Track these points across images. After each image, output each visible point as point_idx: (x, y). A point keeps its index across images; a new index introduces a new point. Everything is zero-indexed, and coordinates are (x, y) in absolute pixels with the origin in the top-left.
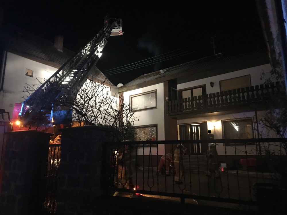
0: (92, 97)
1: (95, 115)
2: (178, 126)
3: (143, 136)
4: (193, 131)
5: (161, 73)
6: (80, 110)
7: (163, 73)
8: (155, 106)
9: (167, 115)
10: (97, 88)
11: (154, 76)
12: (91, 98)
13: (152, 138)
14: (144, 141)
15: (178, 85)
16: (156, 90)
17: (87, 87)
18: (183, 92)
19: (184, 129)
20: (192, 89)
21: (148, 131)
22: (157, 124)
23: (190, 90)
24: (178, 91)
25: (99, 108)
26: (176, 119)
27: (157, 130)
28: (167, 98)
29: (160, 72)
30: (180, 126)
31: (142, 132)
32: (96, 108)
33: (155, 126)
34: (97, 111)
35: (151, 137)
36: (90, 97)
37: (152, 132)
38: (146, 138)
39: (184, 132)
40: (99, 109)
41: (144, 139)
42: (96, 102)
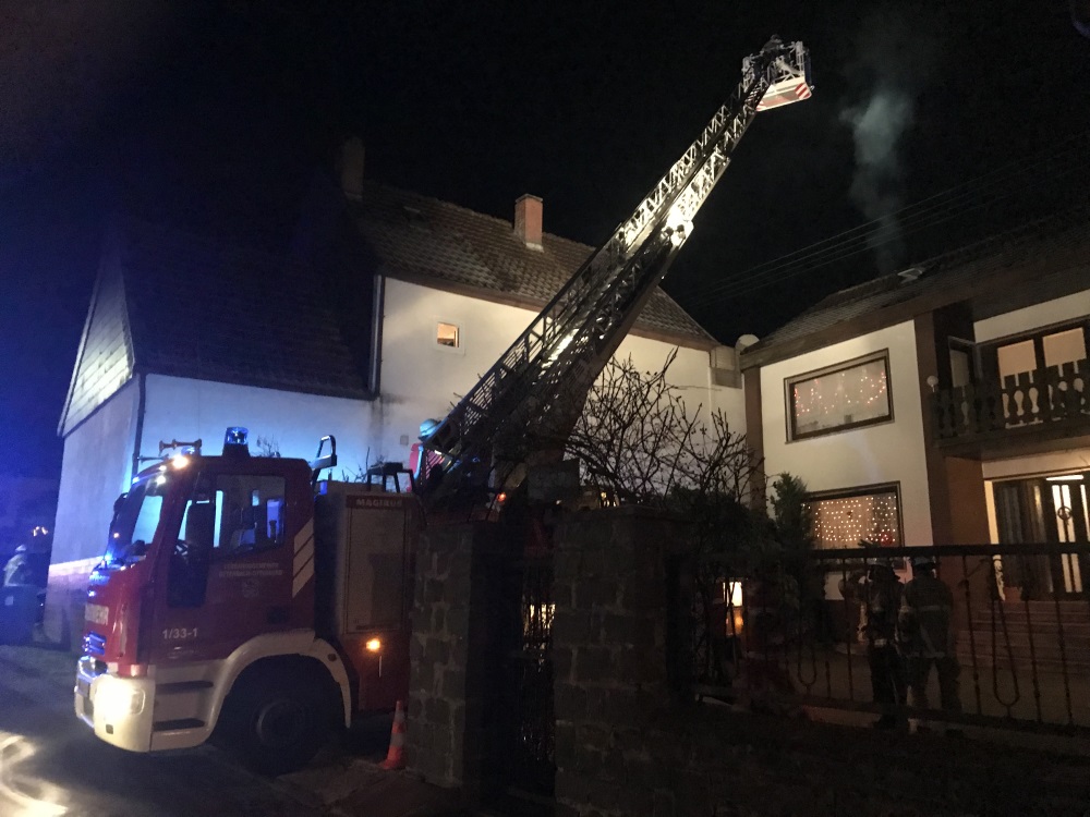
0: (631, 419)
1: (642, 473)
2: (989, 486)
3: (847, 528)
4: (1058, 506)
5: (905, 281)
6: (600, 459)
7: (914, 281)
8: (887, 413)
9: (937, 446)
10: (645, 392)
11: (878, 294)
12: (630, 423)
13: (883, 534)
14: (850, 547)
15: (977, 326)
16: (887, 349)
17: (616, 390)
18: (1000, 350)
19: (1016, 498)
20: (1037, 337)
21: (863, 508)
22: (899, 482)
23: (1031, 342)
24: (978, 347)
25: (654, 451)
26: (977, 458)
27: (898, 503)
28: (932, 381)
29: (902, 278)
30: (996, 488)
31: (840, 514)
32: (646, 451)
33: (892, 488)
34: (649, 458)
35: (878, 530)
36: (625, 419)
37: (879, 512)
38: (857, 537)
39: (1017, 508)
40: (653, 455)
41: (852, 541)
42: (645, 433)
